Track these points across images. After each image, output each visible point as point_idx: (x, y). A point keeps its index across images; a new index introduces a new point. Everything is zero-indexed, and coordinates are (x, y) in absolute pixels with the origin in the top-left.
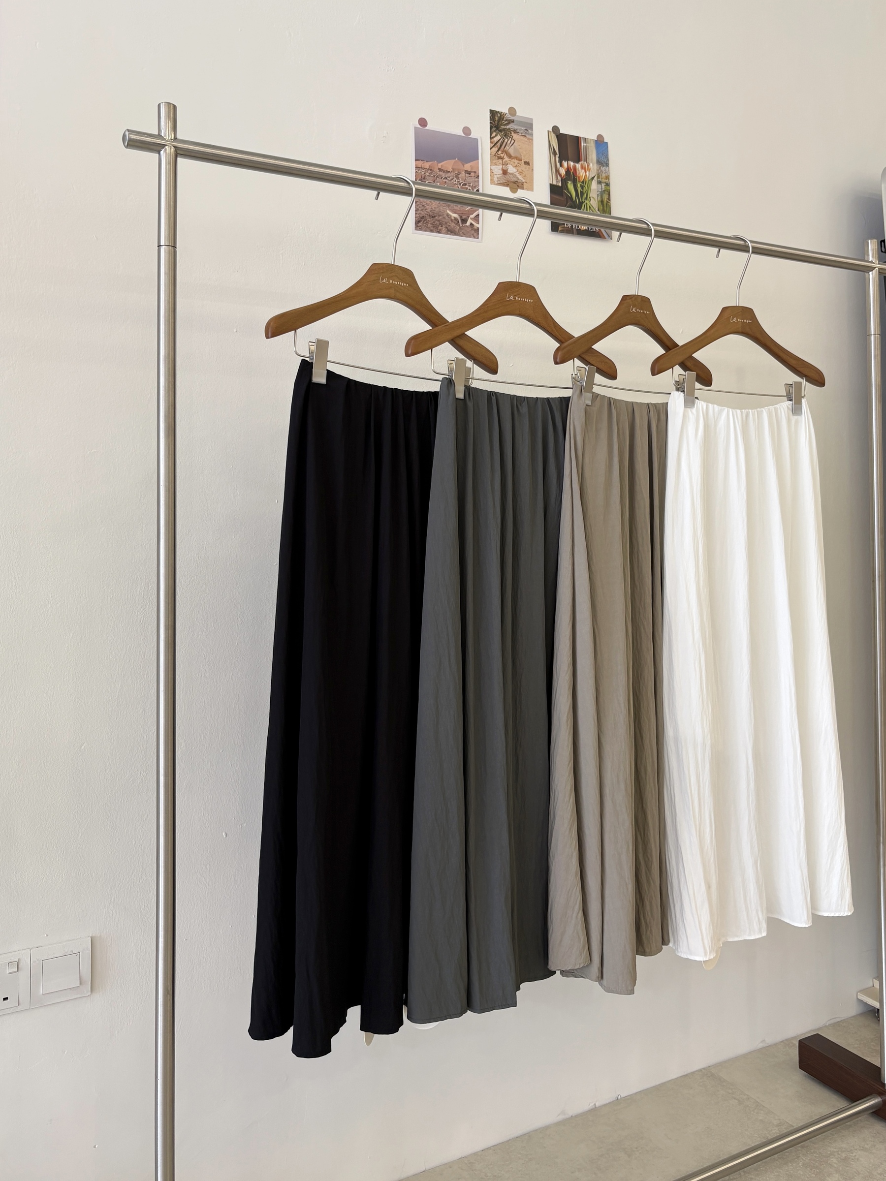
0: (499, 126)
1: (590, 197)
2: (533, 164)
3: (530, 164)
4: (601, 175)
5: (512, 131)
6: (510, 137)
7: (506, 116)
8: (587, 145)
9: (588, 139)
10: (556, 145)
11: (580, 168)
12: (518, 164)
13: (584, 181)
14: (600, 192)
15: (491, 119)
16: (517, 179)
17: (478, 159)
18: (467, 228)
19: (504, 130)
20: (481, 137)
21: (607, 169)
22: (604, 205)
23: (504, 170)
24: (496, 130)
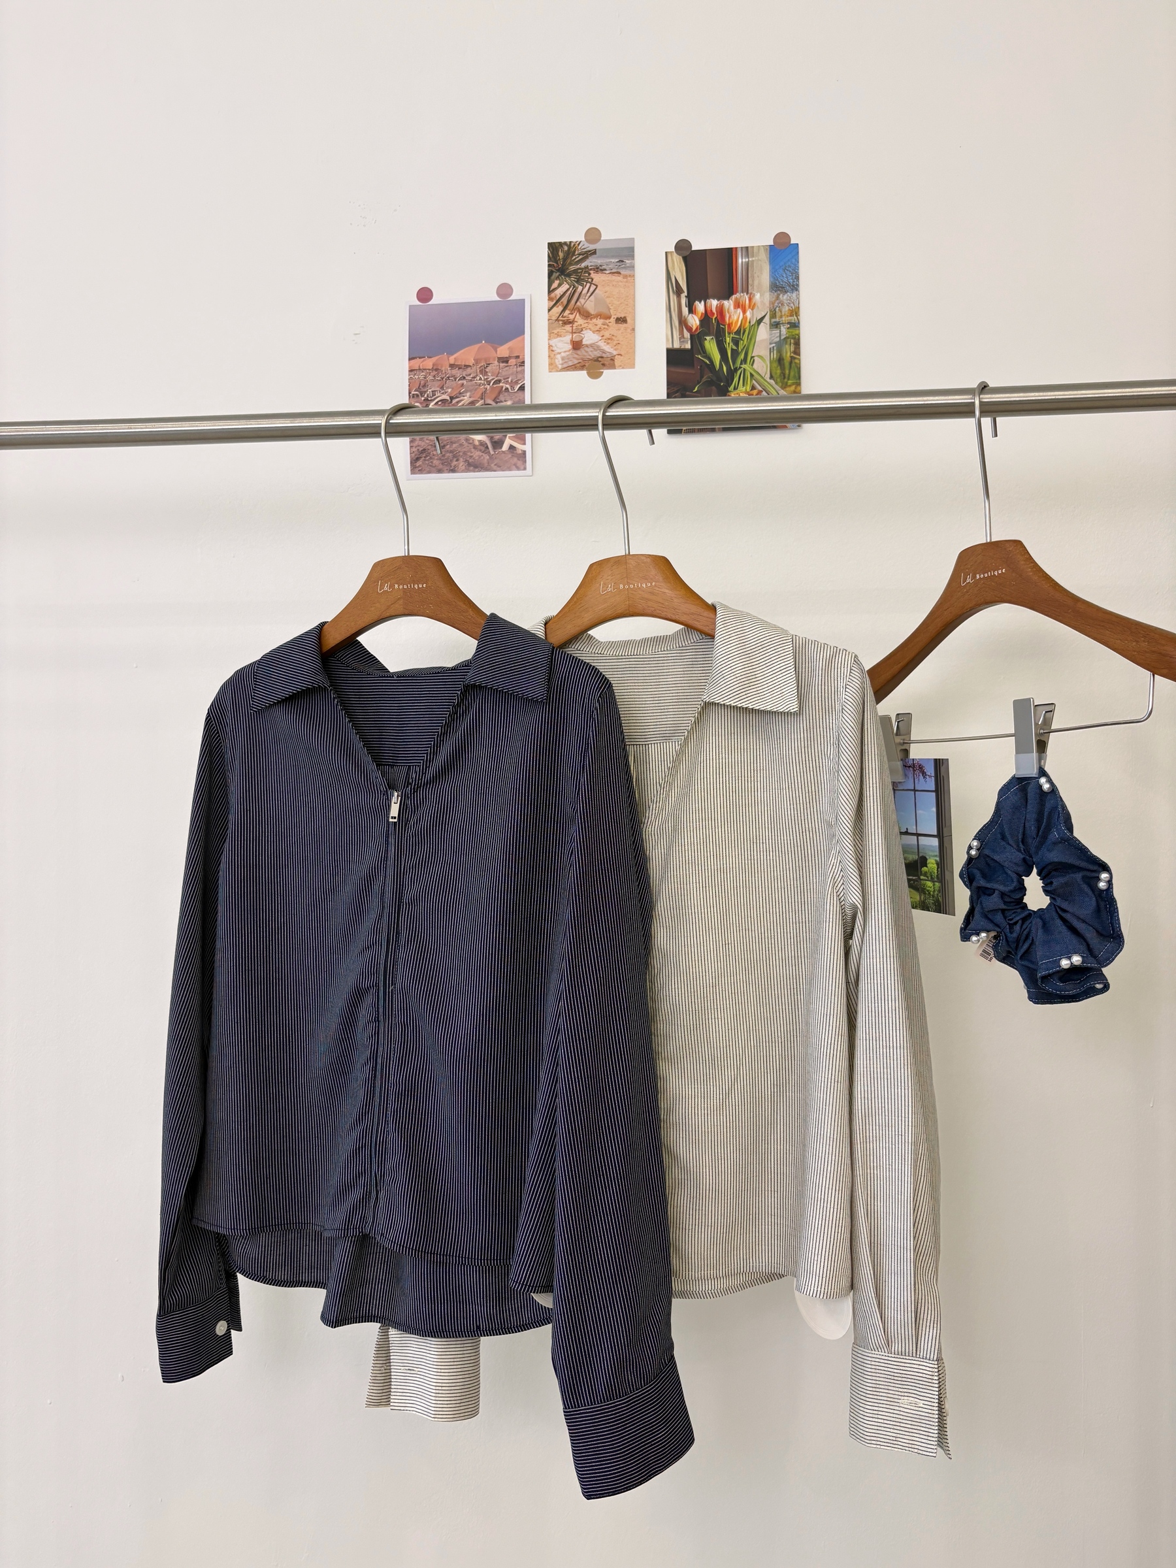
0: (565, 267)
1: (752, 357)
2: (634, 320)
3: (628, 319)
4: (781, 312)
5: (591, 269)
6: (587, 283)
7: (579, 247)
8: (750, 259)
9: (753, 247)
10: (682, 275)
11: (732, 307)
12: (604, 325)
13: (740, 329)
14: (775, 343)
15: (550, 259)
16: (601, 353)
17: (523, 333)
18: (503, 455)
19: (575, 271)
20: (531, 295)
21: (794, 295)
22: (784, 365)
23: (576, 342)
24: (559, 275)
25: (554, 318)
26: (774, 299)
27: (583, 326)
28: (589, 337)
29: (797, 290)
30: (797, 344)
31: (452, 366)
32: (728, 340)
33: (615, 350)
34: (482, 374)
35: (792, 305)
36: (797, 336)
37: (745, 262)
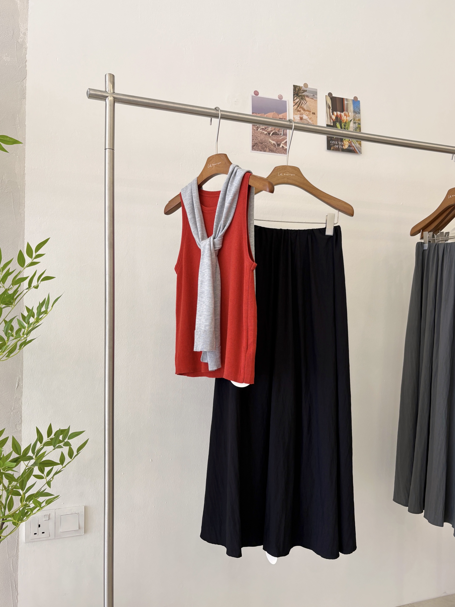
0: (298, 94)
2: (317, 114)
4: (356, 118)
5: (305, 96)
6: (304, 100)
7: (302, 88)
8: (348, 102)
9: (348, 99)
10: (330, 103)
11: (343, 115)
12: (309, 114)
13: (346, 122)
15: (294, 90)
16: (308, 122)
17: (286, 112)
18: (280, 149)
19: (301, 95)
20: (288, 100)
21: (359, 115)
23: (301, 117)
24: (296, 96)
25: (295, 109)
26: (354, 115)
27: (303, 113)
28: (305, 117)
30: (360, 129)
32: (343, 124)
33: (312, 122)
35: (359, 118)
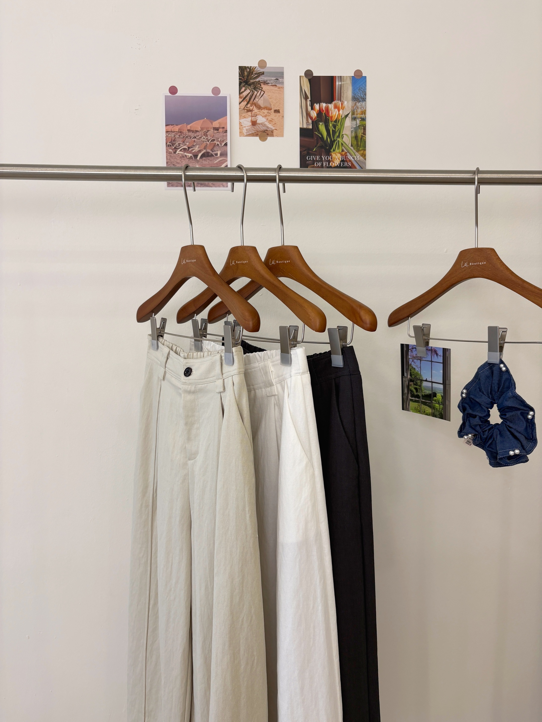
0: (248, 81)
1: (342, 135)
2: (283, 111)
3: (281, 111)
4: (357, 112)
5: (261, 83)
6: (259, 90)
7: (255, 70)
8: (342, 83)
9: (344, 76)
10: (308, 89)
11: (333, 108)
12: (268, 113)
13: (337, 120)
14: (354, 128)
15: (240, 75)
16: (266, 128)
17: (226, 115)
19: (253, 83)
20: (230, 95)
21: (364, 103)
22: (358, 140)
23: (254, 121)
24: (245, 84)
25: (243, 108)
26: (353, 105)
27: (257, 113)
28: (260, 119)
29: (365, 101)
30: (365, 129)
31: (189, 131)
32: (331, 125)
33: (274, 127)
34: (204, 135)
35: (362, 108)
36: (365, 125)
37: (340, 84)
